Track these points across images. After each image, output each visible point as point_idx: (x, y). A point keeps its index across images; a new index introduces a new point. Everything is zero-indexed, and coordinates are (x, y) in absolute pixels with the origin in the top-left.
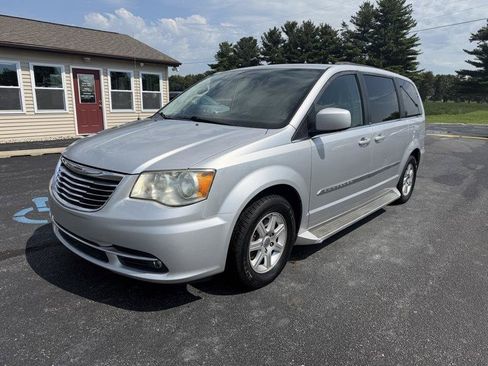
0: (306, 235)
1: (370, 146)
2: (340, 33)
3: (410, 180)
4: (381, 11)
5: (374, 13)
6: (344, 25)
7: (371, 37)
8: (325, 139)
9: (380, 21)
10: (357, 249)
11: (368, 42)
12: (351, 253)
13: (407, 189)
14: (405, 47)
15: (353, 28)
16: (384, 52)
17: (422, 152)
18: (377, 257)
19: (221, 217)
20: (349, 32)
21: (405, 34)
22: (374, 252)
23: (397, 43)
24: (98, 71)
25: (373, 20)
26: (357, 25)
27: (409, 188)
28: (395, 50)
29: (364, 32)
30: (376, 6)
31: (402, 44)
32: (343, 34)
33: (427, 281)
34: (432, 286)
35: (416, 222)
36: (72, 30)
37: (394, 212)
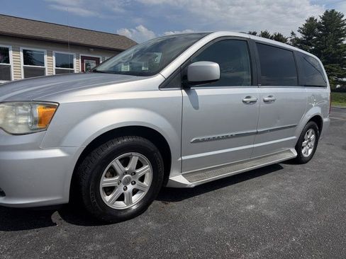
0: (178, 178)
1: (257, 105)
2: (289, 39)
3: (312, 144)
4: (323, 23)
5: (317, 24)
6: (293, 34)
7: (315, 42)
8: (201, 92)
9: (322, 31)
10: (236, 198)
11: (312, 46)
12: (228, 201)
13: (307, 151)
14: (342, 50)
15: (300, 36)
16: (324, 54)
17: (325, 120)
18: (251, 207)
19: (61, 149)
20: (297, 39)
21: (342, 40)
22: (251, 203)
23: (335, 46)
24: (99, 58)
25: (317, 30)
26: (303, 33)
27: (310, 151)
28: (333, 52)
29: (308, 39)
30: (319, 20)
31: (339, 47)
32: (291, 41)
33: (291, 237)
34: (293, 244)
35: (308, 180)
36: (87, 32)
37: (291, 170)
